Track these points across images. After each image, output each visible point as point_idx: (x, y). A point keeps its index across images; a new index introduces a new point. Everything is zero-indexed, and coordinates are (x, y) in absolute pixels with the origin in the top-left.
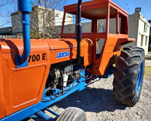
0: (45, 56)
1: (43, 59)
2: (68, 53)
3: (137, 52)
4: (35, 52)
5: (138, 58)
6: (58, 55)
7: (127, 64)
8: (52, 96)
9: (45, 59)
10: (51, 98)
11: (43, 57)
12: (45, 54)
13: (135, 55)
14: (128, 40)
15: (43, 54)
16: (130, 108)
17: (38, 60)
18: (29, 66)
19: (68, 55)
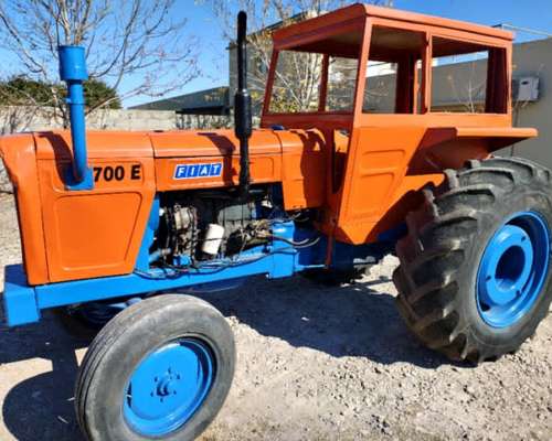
0: (138, 172)
1: (133, 177)
2: (216, 167)
3: (489, 175)
4: (102, 160)
5: (483, 198)
6: (181, 171)
7: (437, 214)
8: (168, 270)
9: (138, 178)
10: (165, 272)
11: (133, 172)
12: (138, 167)
13: (472, 187)
14: (458, 134)
15: (134, 167)
16: (457, 368)
17: (118, 179)
18: (96, 190)
19: (217, 173)
